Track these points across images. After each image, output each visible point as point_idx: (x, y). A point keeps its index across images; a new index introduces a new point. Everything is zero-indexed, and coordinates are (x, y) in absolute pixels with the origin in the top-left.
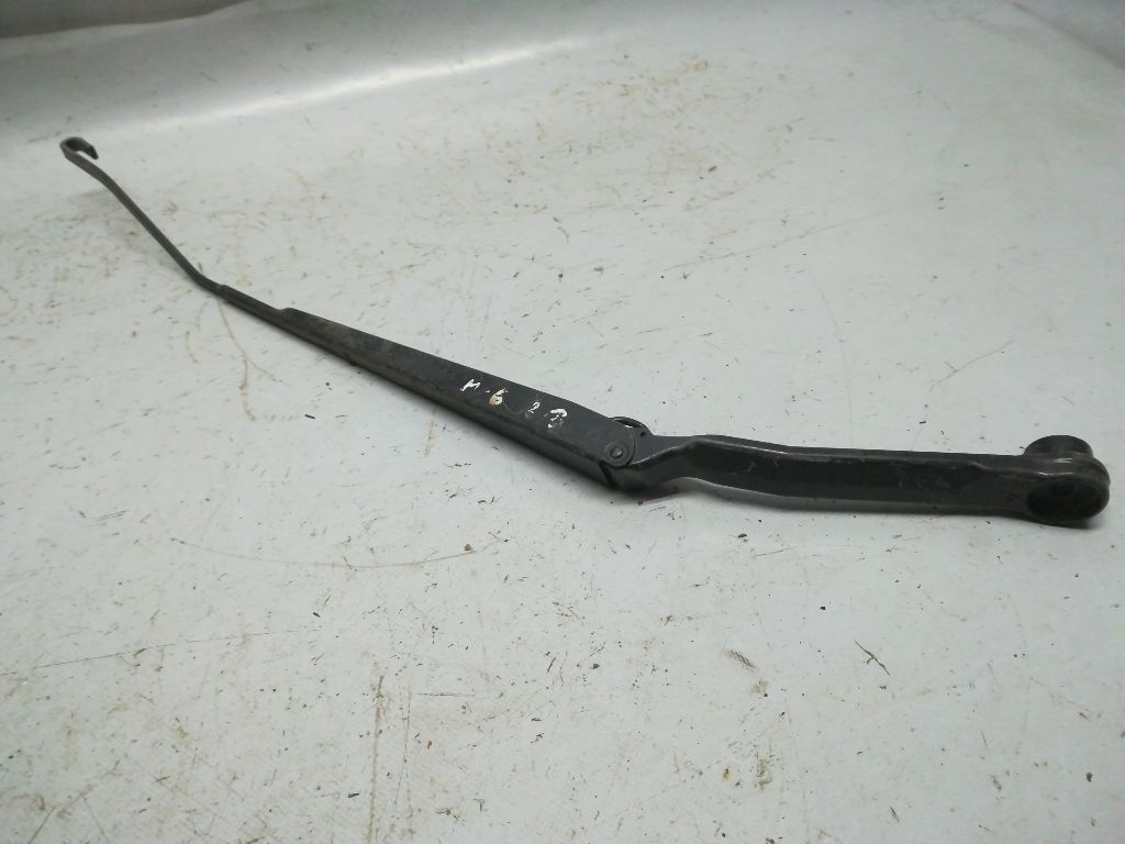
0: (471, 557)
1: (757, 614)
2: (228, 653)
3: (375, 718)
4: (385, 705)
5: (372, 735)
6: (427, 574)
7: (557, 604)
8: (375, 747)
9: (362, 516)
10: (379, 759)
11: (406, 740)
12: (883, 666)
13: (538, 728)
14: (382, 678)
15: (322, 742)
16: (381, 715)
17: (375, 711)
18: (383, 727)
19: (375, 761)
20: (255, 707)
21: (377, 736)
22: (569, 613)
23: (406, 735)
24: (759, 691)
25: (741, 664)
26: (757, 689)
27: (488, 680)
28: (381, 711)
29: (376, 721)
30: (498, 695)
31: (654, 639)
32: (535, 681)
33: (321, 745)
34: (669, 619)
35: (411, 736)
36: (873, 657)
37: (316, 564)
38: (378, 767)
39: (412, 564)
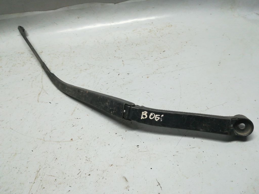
0: (72, 142)
1: (134, 167)
2: (11, 157)
3: (35, 179)
4: (38, 176)
5: (32, 183)
6: (60, 145)
7: (86, 157)
8: (32, 186)
9: (52, 128)
10: (31, 190)
11: (39, 186)
12: (161, 187)
13: (70, 188)
14: (40, 169)
15: (21, 182)
16: (36, 178)
17: (35, 177)
18: (35, 182)
19: (30, 190)
20: (11, 171)
21: (33, 183)
22: (88, 160)
23: (40, 184)
24: (126, 189)
25: (125, 180)
26: (126, 188)
27: (63, 174)
28: (37, 177)
29: (35, 180)
30: (64, 178)
31: (106, 170)
32: (74, 176)
33: (21, 183)
34: (111, 165)
35: (41, 185)
36: (159, 184)
37: (37, 138)
38: (31, 191)
39: (58, 142)
